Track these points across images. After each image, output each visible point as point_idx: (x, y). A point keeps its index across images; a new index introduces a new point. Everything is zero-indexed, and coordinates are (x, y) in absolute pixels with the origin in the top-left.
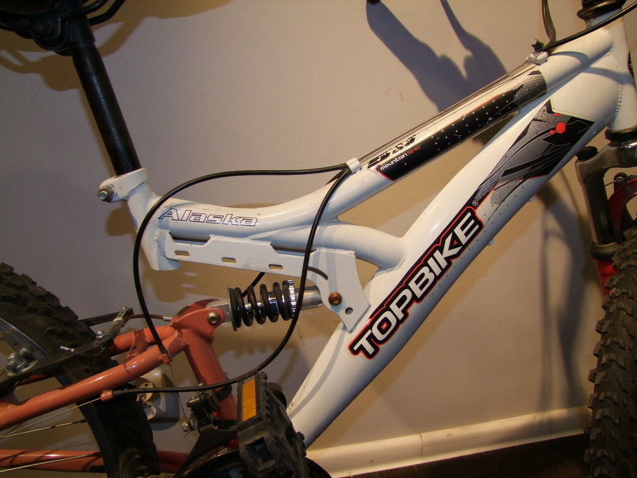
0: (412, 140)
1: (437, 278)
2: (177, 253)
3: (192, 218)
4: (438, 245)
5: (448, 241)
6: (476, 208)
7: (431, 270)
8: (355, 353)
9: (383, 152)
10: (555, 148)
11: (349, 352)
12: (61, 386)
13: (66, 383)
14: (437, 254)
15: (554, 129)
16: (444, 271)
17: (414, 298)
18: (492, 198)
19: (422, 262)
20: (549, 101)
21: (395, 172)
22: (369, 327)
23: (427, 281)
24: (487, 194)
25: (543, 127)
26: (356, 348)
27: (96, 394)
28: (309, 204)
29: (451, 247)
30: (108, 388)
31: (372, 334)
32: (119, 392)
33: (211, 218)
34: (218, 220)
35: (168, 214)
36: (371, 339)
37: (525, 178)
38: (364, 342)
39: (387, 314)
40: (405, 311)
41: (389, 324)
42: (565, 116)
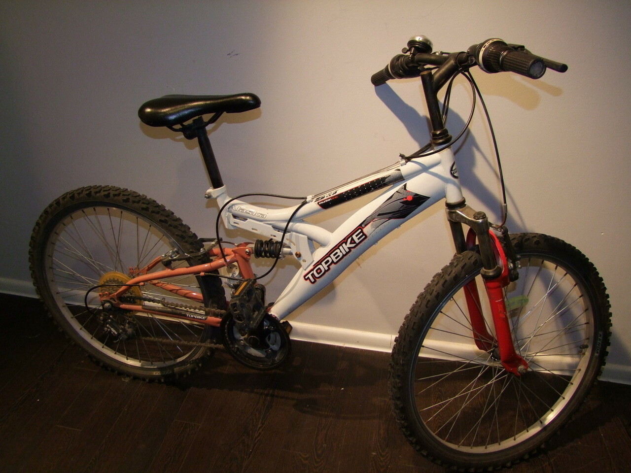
0: (336, 193)
1: (344, 256)
2: (235, 223)
3: (241, 211)
4: (345, 241)
5: (349, 240)
6: (363, 228)
7: (341, 252)
8: (306, 280)
9: (323, 196)
10: (406, 207)
11: (303, 279)
12: (189, 266)
13: (191, 265)
14: (344, 245)
15: (406, 198)
16: (347, 253)
17: (333, 262)
18: (372, 225)
19: (337, 247)
20: (406, 184)
21: (326, 206)
22: (312, 270)
23: (339, 256)
24: (369, 223)
25: (401, 196)
26: (306, 277)
27: (199, 272)
28: (287, 212)
29: (351, 243)
30: (203, 272)
31: (313, 273)
32: (207, 274)
33: (248, 212)
34: (251, 213)
35: (231, 207)
36: (313, 275)
37: (390, 218)
38: (310, 276)
39: (320, 266)
40: (328, 266)
41: (321, 271)
42: (412, 193)
